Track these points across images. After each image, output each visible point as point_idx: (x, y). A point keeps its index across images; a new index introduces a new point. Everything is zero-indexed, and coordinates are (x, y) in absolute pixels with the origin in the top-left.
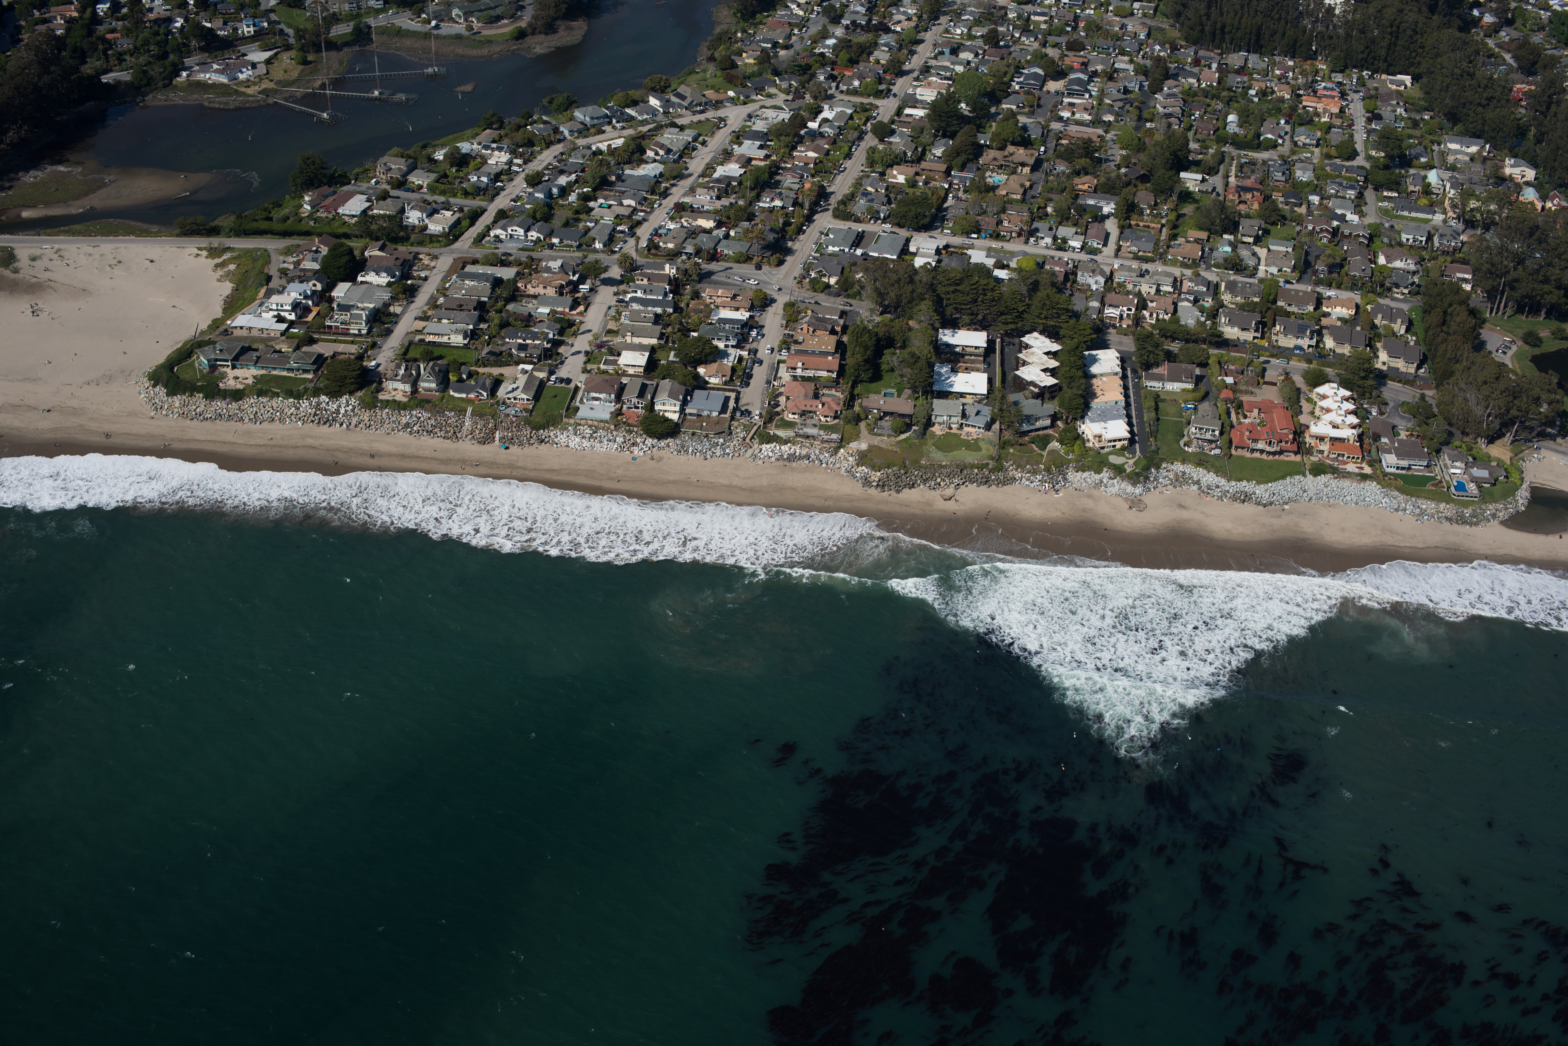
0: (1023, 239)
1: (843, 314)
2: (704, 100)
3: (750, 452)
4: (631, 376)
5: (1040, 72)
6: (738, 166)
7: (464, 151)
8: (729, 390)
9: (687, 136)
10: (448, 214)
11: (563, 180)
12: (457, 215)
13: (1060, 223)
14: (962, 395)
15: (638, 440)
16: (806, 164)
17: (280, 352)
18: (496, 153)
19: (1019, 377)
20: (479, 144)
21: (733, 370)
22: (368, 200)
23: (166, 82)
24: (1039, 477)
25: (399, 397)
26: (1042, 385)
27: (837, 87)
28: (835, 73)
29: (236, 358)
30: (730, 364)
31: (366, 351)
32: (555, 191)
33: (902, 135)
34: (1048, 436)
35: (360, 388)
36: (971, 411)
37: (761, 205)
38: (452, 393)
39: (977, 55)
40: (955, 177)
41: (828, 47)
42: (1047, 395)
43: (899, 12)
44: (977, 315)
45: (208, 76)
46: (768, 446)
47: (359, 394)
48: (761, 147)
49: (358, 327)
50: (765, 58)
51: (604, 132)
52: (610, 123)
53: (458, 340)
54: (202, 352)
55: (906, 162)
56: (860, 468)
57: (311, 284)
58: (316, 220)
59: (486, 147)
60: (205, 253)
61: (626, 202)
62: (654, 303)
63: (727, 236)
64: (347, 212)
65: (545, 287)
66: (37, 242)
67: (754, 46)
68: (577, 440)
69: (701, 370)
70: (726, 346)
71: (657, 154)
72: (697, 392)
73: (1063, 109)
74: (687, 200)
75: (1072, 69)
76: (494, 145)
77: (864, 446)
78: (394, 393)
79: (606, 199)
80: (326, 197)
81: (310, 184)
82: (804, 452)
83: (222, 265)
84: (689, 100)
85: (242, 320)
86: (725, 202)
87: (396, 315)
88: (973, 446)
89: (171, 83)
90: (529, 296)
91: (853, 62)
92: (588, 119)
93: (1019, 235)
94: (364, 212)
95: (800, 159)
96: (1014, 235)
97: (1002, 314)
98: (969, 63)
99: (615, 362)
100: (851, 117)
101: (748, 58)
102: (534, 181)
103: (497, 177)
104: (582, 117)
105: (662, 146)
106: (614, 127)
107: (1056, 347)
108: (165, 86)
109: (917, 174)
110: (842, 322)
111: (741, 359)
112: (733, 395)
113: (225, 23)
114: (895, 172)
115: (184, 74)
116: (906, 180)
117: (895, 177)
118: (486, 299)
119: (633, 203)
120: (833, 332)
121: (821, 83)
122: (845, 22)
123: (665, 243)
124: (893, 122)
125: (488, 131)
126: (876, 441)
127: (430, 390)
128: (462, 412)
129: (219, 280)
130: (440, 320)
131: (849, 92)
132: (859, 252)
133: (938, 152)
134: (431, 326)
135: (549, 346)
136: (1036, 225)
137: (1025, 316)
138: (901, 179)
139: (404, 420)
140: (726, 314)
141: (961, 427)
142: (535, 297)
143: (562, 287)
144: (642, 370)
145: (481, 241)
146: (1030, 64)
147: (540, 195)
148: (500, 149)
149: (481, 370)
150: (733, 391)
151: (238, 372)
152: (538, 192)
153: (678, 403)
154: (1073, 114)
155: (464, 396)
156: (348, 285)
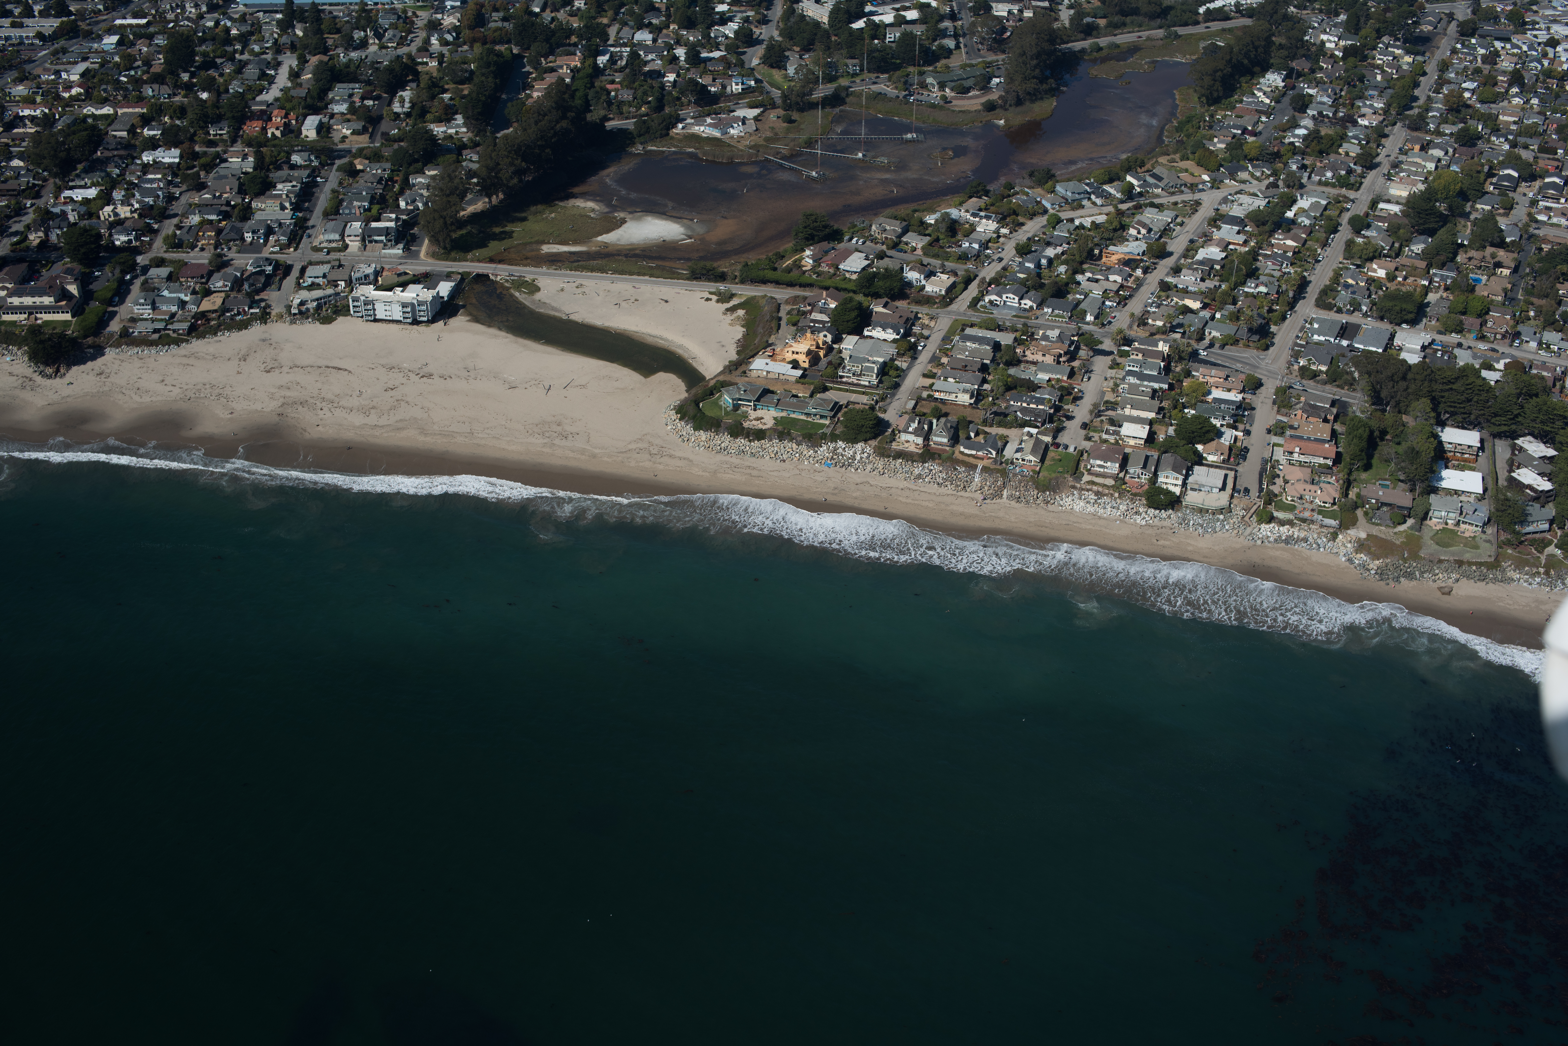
0: (1507, 341)
1: (1333, 403)
2: (1180, 182)
3: (1249, 530)
4: (1131, 447)
5: (1516, 174)
6: (1218, 250)
7: (953, 217)
8: (1228, 469)
9: (1166, 217)
10: (944, 277)
11: (1050, 252)
12: (952, 279)
13: (1544, 329)
14: (1456, 492)
15: (1141, 510)
16: (1285, 252)
17: (796, 396)
18: (984, 221)
19: (1516, 479)
20: (967, 211)
21: (1230, 449)
22: (867, 258)
23: (664, 132)
24: (1538, 580)
25: (912, 448)
26: (1540, 489)
27: (1309, 177)
28: (1305, 162)
29: (758, 400)
30: (1227, 443)
31: (877, 402)
32: (1044, 262)
33: (1378, 229)
34: (1543, 540)
35: (875, 437)
36: (1468, 509)
37: (1246, 290)
38: (962, 449)
39: (1446, 153)
40: (1435, 274)
41: (1298, 136)
42: (1542, 499)
43: (1365, 105)
44: (1470, 414)
45: (702, 128)
46: (1267, 526)
47: (874, 443)
48: (1239, 233)
49: (869, 378)
50: (1236, 145)
51: (1083, 207)
52: (1089, 199)
53: (965, 399)
54: (727, 391)
55: (1385, 256)
56: (1358, 556)
57: (822, 334)
58: (819, 274)
59: (974, 215)
60: (714, 298)
61: (1112, 278)
62: (1150, 378)
63: (1213, 318)
64: (848, 269)
65: (1044, 355)
66: (559, 275)
67: (1223, 132)
68: (1082, 504)
69: (1200, 447)
70: (1222, 425)
71: (1139, 233)
72: (1197, 468)
73: (1540, 212)
74: (1170, 279)
75: (1547, 173)
76: (982, 214)
77: (1363, 535)
78: (906, 445)
79: (1093, 273)
80: (826, 252)
81: (810, 239)
82: (1302, 535)
83: (732, 310)
84: (1165, 181)
85: (760, 365)
86: (1210, 284)
87: (903, 371)
88: (1472, 543)
89: (668, 134)
90: (1027, 362)
91: (1321, 153)
92: (1069, 194)
93: (1504, 337)
94: (864, 269)
95: (1279, 246)
96: (1499, 337)
97: (1496, 415)
98: (1439, 160)
99: (1117, 433)
100: (1325, 209)
101: (1219, 142)
102: (1023, 250)
103: (985, 245)
104: (1063, 191)
105: (1144, 225)
106: (1094, 203)
107: (1551, 452)
108: (662, 136)
109: (1396, 269)
110: (1335, 410)
111: (1236, 438)
112: (1231, 474)
113: (714, 80)
114: (1375, 266)
115: (680, 126)
116: (1387, 274)
117: (1375, 271)
118: (988, 362)
119: (1119, 279)
120: (1326, 420)
121: (1294, 173)
122: (1310, 112)
123: (1154, 320)
124: (1367, 215)
125: (974, 199)
126: (1375, 531)
127: (941, 444)
128: (974, 467)
129: (731, 325)
130: (946, 379)
131: (1320, 183)
132: (1345, 343)
133: (1418, 248)
134: (939, 384)
135: (1052, 411)
136: (1520, 328)
137: (1520, 419)
138: (1381, 273)
139: (917, 471)
140: (1217, 394)
141: (1458, 524)
142: (1035, 363)
143: (1060, 356)
144: (1142, 442)
145: (976, 305)
146: (1503, 165)
147: (1031, 265)
148: (988, 218)
149: (987, 429)
150: (1231, 469)
151: (759, 413)
152: (1029, 262)
153: (1181, 477)
154: (1550, 218)
155: (974, 452)
156: (856, 338)
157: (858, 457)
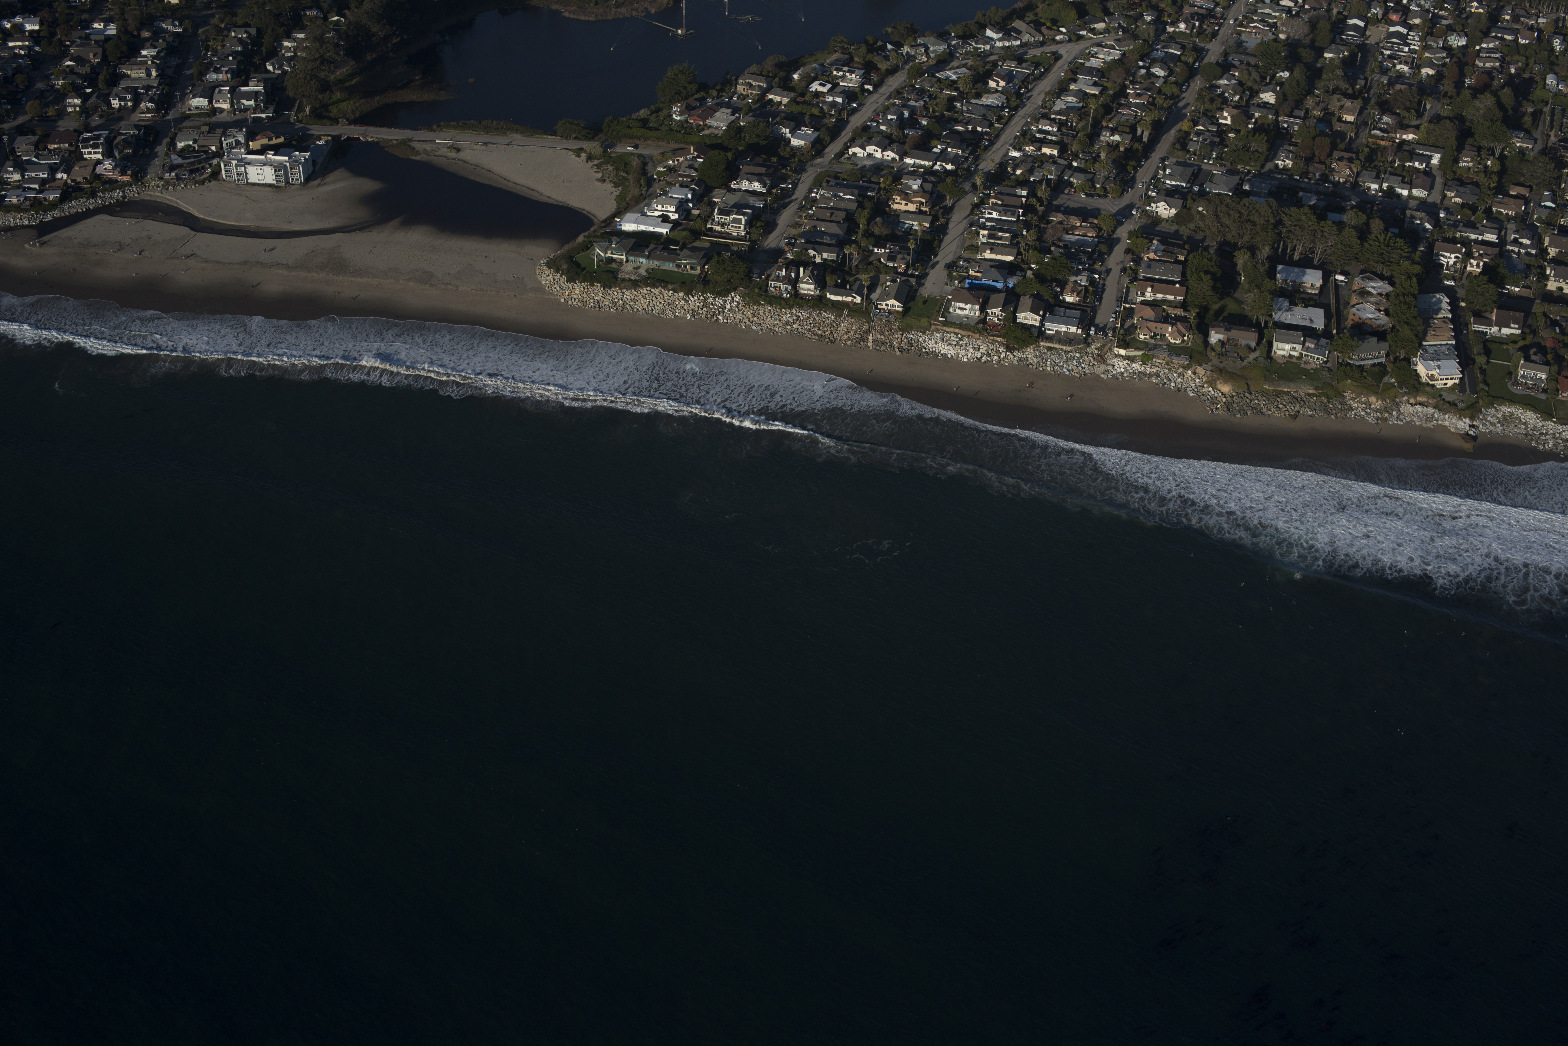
8: (1084, 310)
9: (1025, 69)
10: (809, 131)
12: (817, 134)
13: (1387, 172)
15: (1001, 350)
17: (669, 249)
19: (1355, 314)
20: (831, 67)
21: (1086, 291)
22: (733, 114)
27: (1164, 29)
29: (629, 253)
30: (1083, 285)
32: (906, 114)
35: (744, 287)
37: (1101, 138)
38: (828, 295)
46: (1121, 363)
47: (743, 292)
48: (1095, 84)
49: (737, 230)
51: (946, 61)
54: (599, 245)
57: (690, 188)
60: (583, 155)
62: (1010, 224)
63: (1069, 166)
64: (715, 125)
65: (906, 204)
68: (944, 346)
69: (1057, 289)
71: (998, 85)
72: (1055, 309)
75: (1391, 23)
80: (694, 108)
81: (677, 96)
82: (1154, 371)
83: (601, 167)
84: (1024, 34)
88: (1313, 375)
91: (1175, 5)
92: (930, 48)
93: (1347, 180)
94: (730, 125)
96: (1342, 180)
100: (1179, 59)
103: (848, 99)
105: (1003, 78)
106: (955, 57)
107: (1388, 289)
111: (1093, 281)
112: (1087, 315)
114: (1225, 114)
117: (1225, 119)
120: (1177, 262)
121: (1148, 24)
126: (1222, 365)
127: (808, 291)
128: (840, 313)
129: (601, 181)
132: (1196, 188)
133: (1266, 96)
139: (785, 318)
141: (1301, 356)
143: (922, 204)
145: (840, 158)
147: (893, 118)
148: (851, 72)
153: (1039, 318)
154: (1394, 66)
155: (840, 298)
156: (723, 191)
157: (728, 306)
